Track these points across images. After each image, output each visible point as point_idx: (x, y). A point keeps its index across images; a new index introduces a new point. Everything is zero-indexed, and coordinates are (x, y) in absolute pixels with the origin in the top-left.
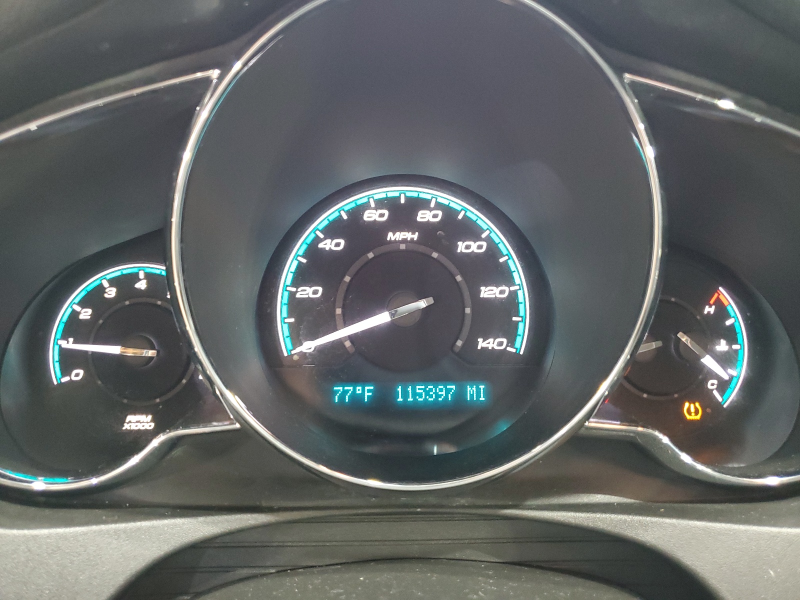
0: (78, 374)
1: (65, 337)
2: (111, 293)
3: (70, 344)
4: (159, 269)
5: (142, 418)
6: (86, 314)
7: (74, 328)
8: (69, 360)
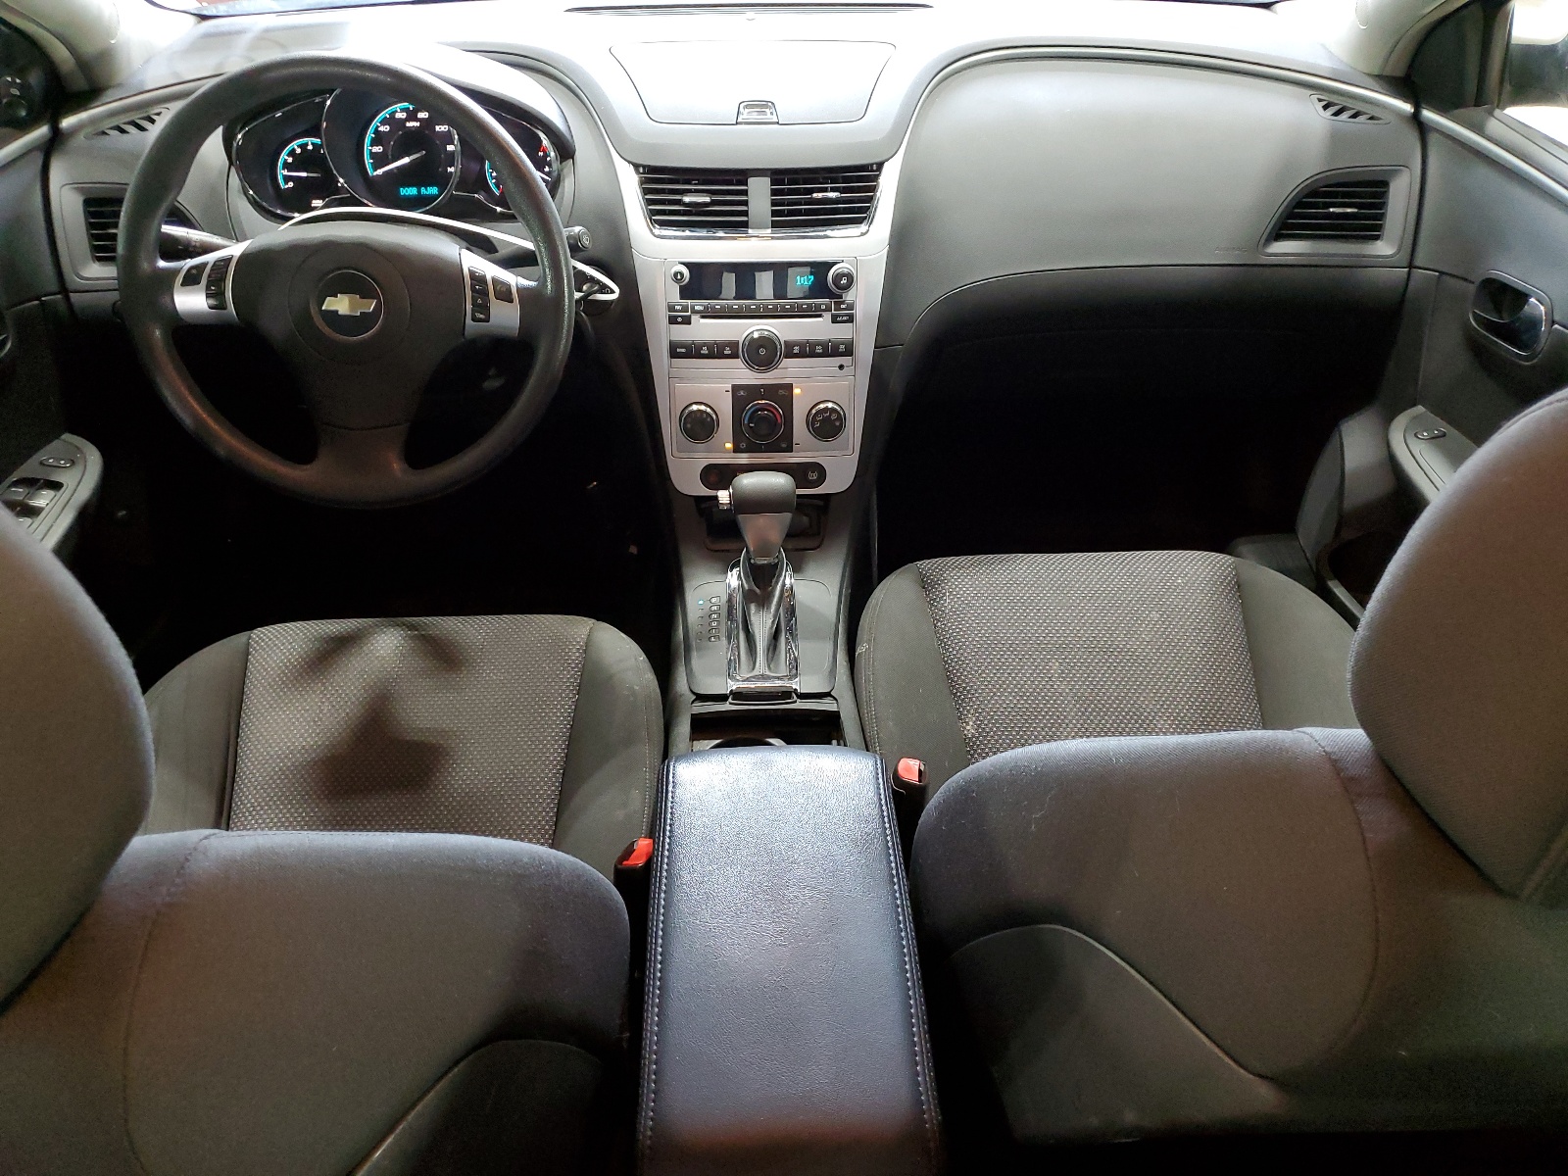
0: (291, 185)
1: (283, 169)
2: (299, 151)
3: (286, 173)
4: (318, 141)
5: (318, 201)
6: (290, 160)
7: (286, 166)
8: (287, 179)
